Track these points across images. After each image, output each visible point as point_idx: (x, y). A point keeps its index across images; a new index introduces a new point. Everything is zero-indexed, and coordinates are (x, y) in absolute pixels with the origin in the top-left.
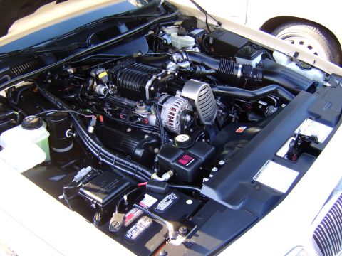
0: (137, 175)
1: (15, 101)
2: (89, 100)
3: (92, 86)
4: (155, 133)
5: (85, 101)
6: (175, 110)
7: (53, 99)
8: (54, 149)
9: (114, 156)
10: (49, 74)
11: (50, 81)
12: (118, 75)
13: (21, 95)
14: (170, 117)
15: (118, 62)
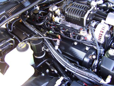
0: (90, 79)
1: (11, 30)
2: (50, 25)
3: (52, 17)
4: (91, 46)
5: (49, 26)
6: (103, 32)
7: (32, 28)
8: (36, 57)
9: (76, 68)
10: (27, 12)
11: (28, 17)
12: (66, 10)
13: (13, 26)
14: (100, 36)
15: (64, 2)
